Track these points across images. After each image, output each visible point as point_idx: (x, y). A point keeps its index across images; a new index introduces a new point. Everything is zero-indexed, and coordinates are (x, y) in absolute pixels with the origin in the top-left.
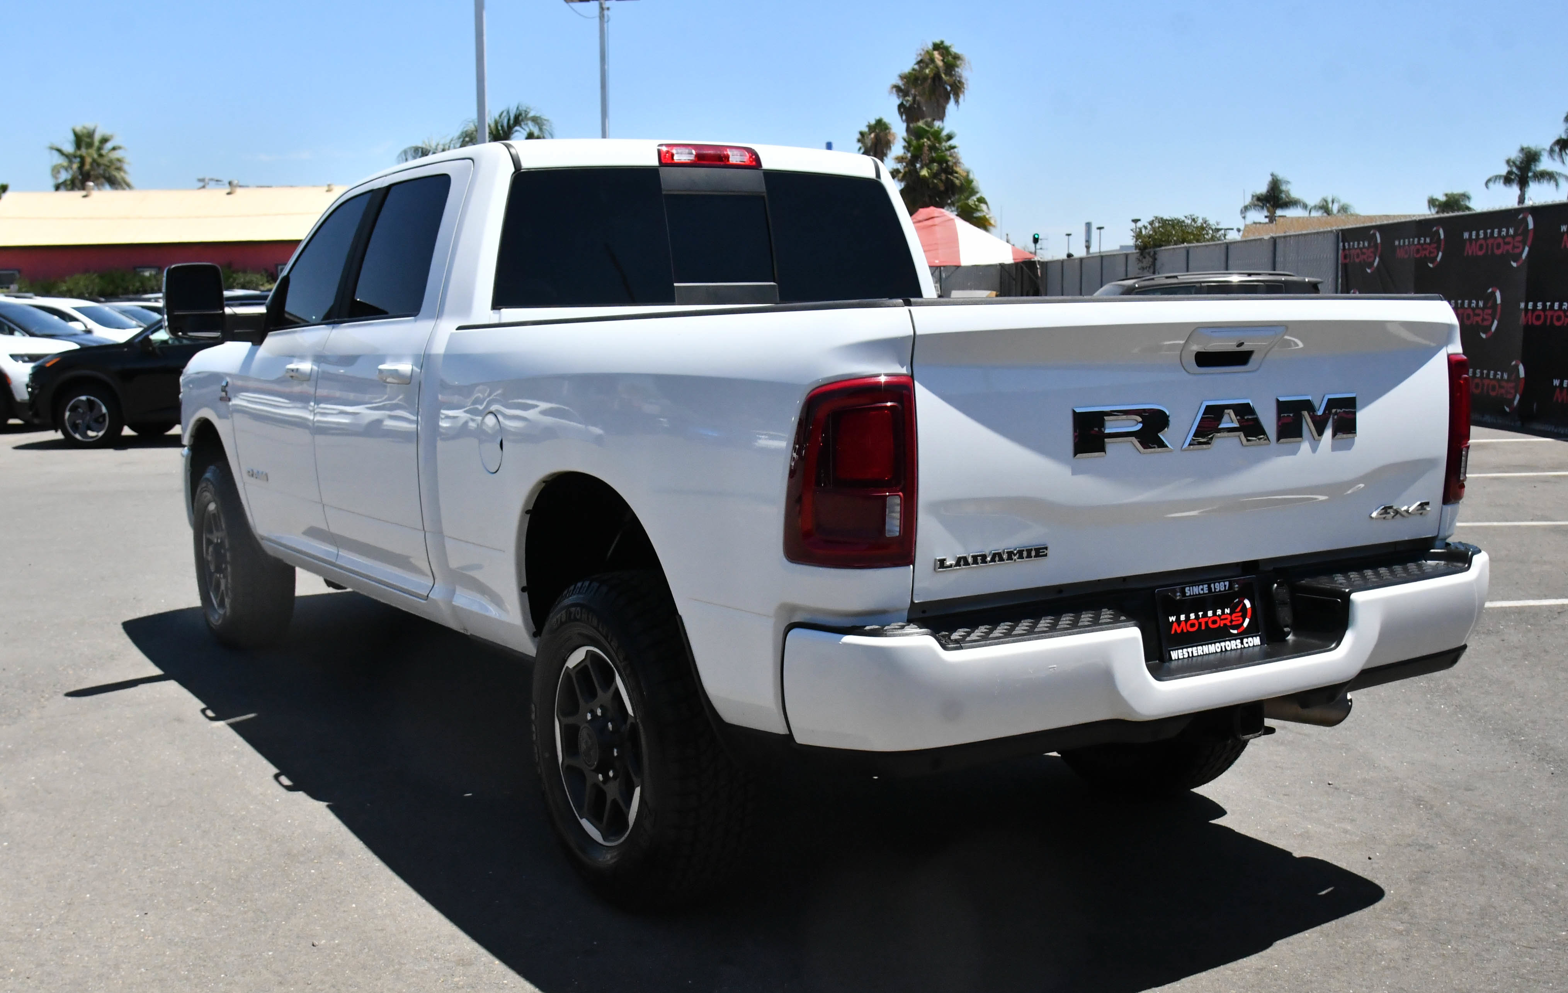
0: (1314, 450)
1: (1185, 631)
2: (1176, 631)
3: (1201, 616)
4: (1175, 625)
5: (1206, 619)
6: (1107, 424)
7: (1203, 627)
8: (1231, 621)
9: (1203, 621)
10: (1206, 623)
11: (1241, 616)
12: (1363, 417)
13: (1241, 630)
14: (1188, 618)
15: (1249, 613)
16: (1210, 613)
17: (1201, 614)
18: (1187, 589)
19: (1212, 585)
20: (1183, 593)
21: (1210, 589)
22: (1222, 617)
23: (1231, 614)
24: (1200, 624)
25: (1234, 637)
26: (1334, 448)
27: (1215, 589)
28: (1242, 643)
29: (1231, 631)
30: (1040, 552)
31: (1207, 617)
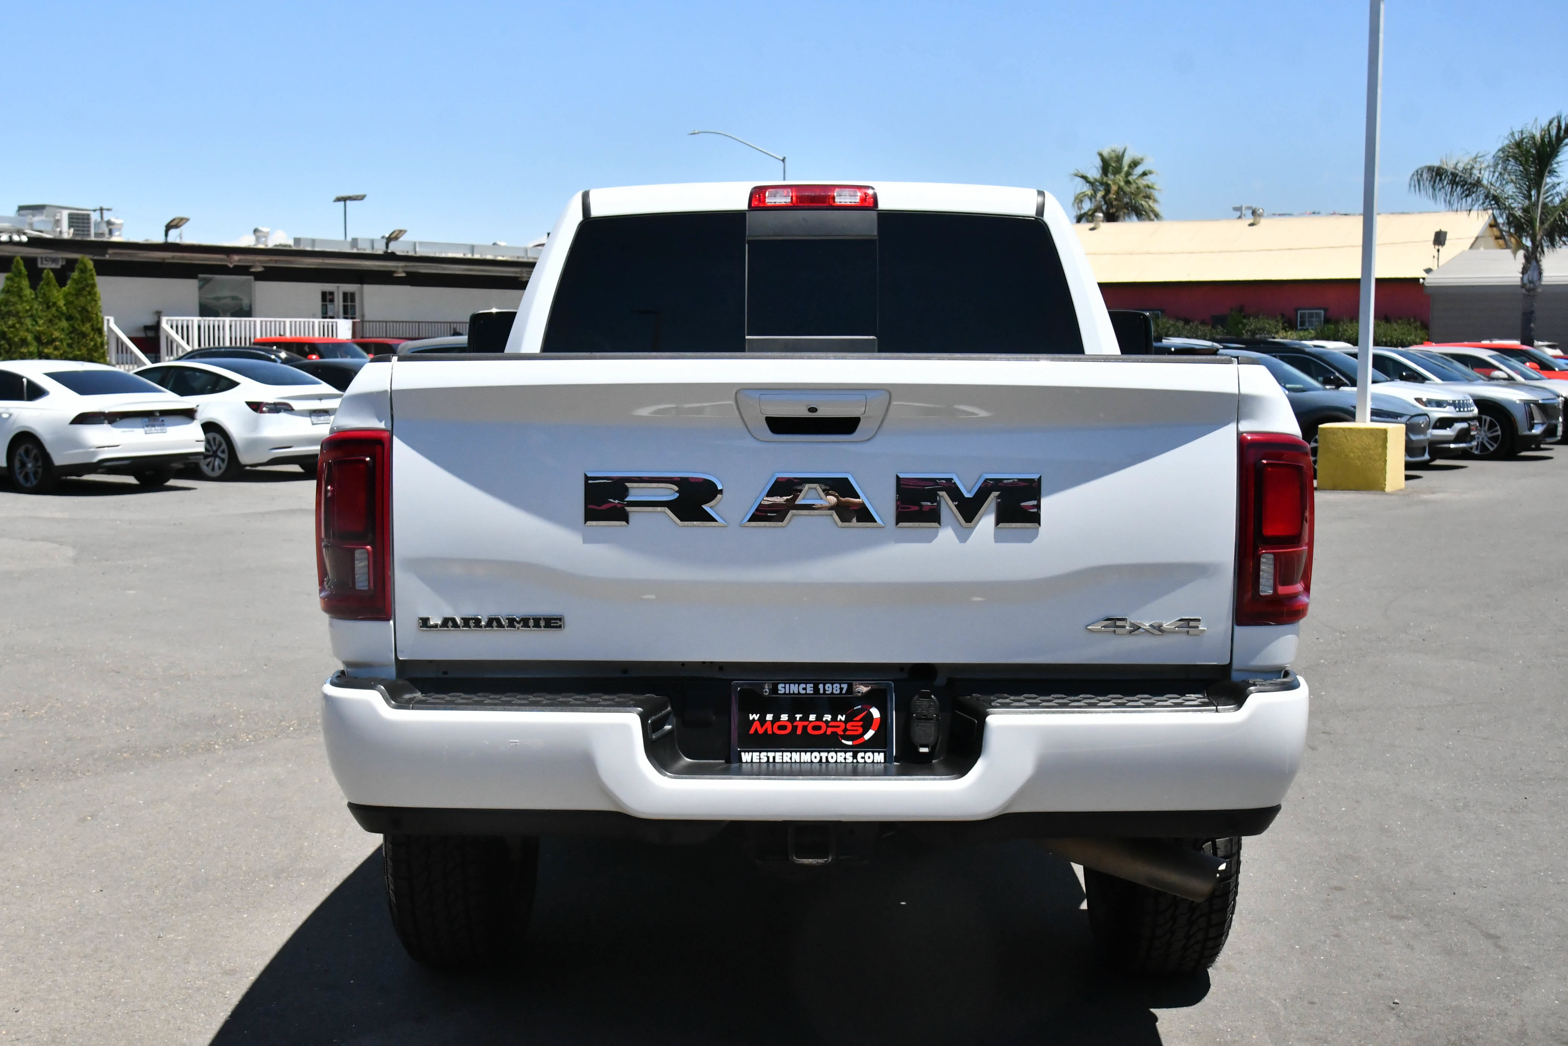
0: (963, 539)
1: (770, 732)
2: (756, 730)
3: (798, 719)
4: (757, 725)
5: (805, 723)
6: (631, 492)
7: (799, 732)
8: (845, 730)
9: (800, 725)
10: (805, 728)
11: (862, 726)
12: (1049, 505)
13: (857, 742)
14: (777, 718)
15: (876, 725)
16: (812, 717)
17: (798, 716)
18: (780, 686)
19: (821, 686)
20: (775, 690)
21: (816, 689)
22: (831, 724)
23: (846, 722)
24: (795, 728)
25: (845, 749)
26: (997, 539)
27: (824, 690)
28: (855, 756)
29: (843, 741)
30: (552, 623)
31: (809, 721)
